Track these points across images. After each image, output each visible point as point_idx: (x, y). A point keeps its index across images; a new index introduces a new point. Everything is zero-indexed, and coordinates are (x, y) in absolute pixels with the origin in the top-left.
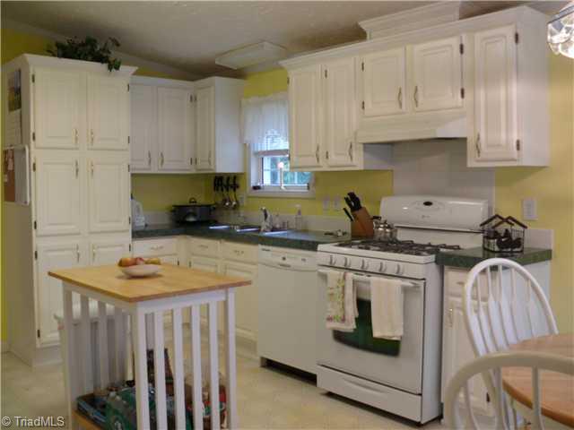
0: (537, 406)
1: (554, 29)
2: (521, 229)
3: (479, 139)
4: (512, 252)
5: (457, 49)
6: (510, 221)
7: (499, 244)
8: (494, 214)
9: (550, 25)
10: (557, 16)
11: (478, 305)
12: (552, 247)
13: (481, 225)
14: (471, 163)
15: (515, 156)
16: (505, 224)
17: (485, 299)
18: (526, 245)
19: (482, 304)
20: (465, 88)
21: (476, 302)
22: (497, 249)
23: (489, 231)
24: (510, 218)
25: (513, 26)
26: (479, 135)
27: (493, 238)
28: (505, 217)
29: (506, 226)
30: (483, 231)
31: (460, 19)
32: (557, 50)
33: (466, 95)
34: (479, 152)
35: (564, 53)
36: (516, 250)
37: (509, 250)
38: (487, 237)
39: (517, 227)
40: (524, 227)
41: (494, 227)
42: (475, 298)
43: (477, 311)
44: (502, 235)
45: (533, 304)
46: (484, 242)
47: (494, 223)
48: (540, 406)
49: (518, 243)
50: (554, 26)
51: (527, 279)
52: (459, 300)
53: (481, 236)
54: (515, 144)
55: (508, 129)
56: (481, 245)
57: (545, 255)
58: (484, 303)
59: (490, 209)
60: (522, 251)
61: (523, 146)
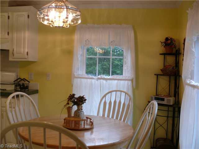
0: (30, 141)
1: (40, 14)
2: (28, 83)
3: (13, 50)
4: (25, 91)
5: (7, 17)
6: (24, 80)
7: (20, 88)
8: (19, 78)
9: (38, 12)
10: (41, 9)
11: (12, 110)
12: (39, 89)
13: (14, 81)
14: (11, 59)
15: (26, 57)
16: (22, 81)
17: (14, 108)
18: (30, 88)
19: (13, 109)
20: (9, 31)
21: (11, 109)
22: (19, 90)
23: (17, 84)
24: (24, 79)
25: (28, 12)
26: (14, 49)
27: (18, 86)
28: (22, 79)
29: (22, 82)
30: (14, 84)
31: (9, 6)
32: (40, 21)
33: (9, 34)
34: (13, 55)
35: (42, 22)
36: (26, 90)
37: (24, 90)
38: (16, 86)
39: (26, 82)
40: (29, 82)
41: (18, 82)
42: (11, 107)
43: (11, 112)
44: (21, 85)
45: (31, 108)
46: (15, 88)
47: (19, 80)
48: (32, 141)
49: (27, 87)
50: (40, 12)
51: (29, 99)
52: (4, 108)
53: (14, 85)
54: (26, 53)
55: (24, 48)
56: (14, 89)
57: (36, 92)
58: (14, 109)
59: (17, 76)
60: (28, 91)
61: (29, 54)
